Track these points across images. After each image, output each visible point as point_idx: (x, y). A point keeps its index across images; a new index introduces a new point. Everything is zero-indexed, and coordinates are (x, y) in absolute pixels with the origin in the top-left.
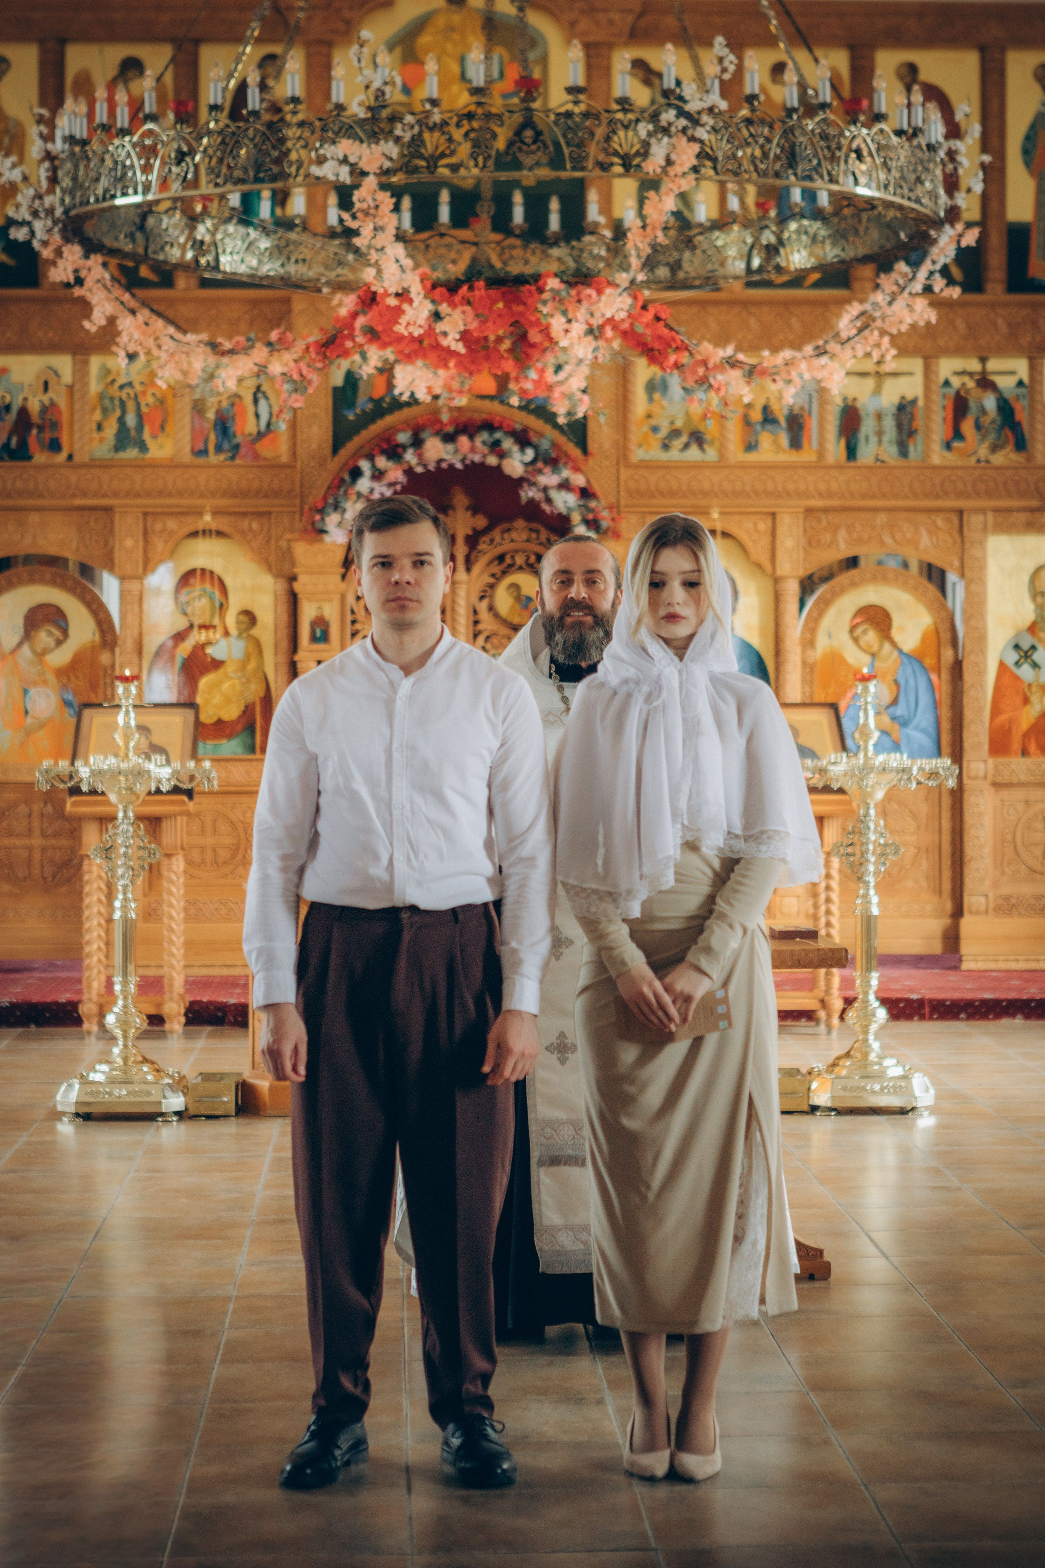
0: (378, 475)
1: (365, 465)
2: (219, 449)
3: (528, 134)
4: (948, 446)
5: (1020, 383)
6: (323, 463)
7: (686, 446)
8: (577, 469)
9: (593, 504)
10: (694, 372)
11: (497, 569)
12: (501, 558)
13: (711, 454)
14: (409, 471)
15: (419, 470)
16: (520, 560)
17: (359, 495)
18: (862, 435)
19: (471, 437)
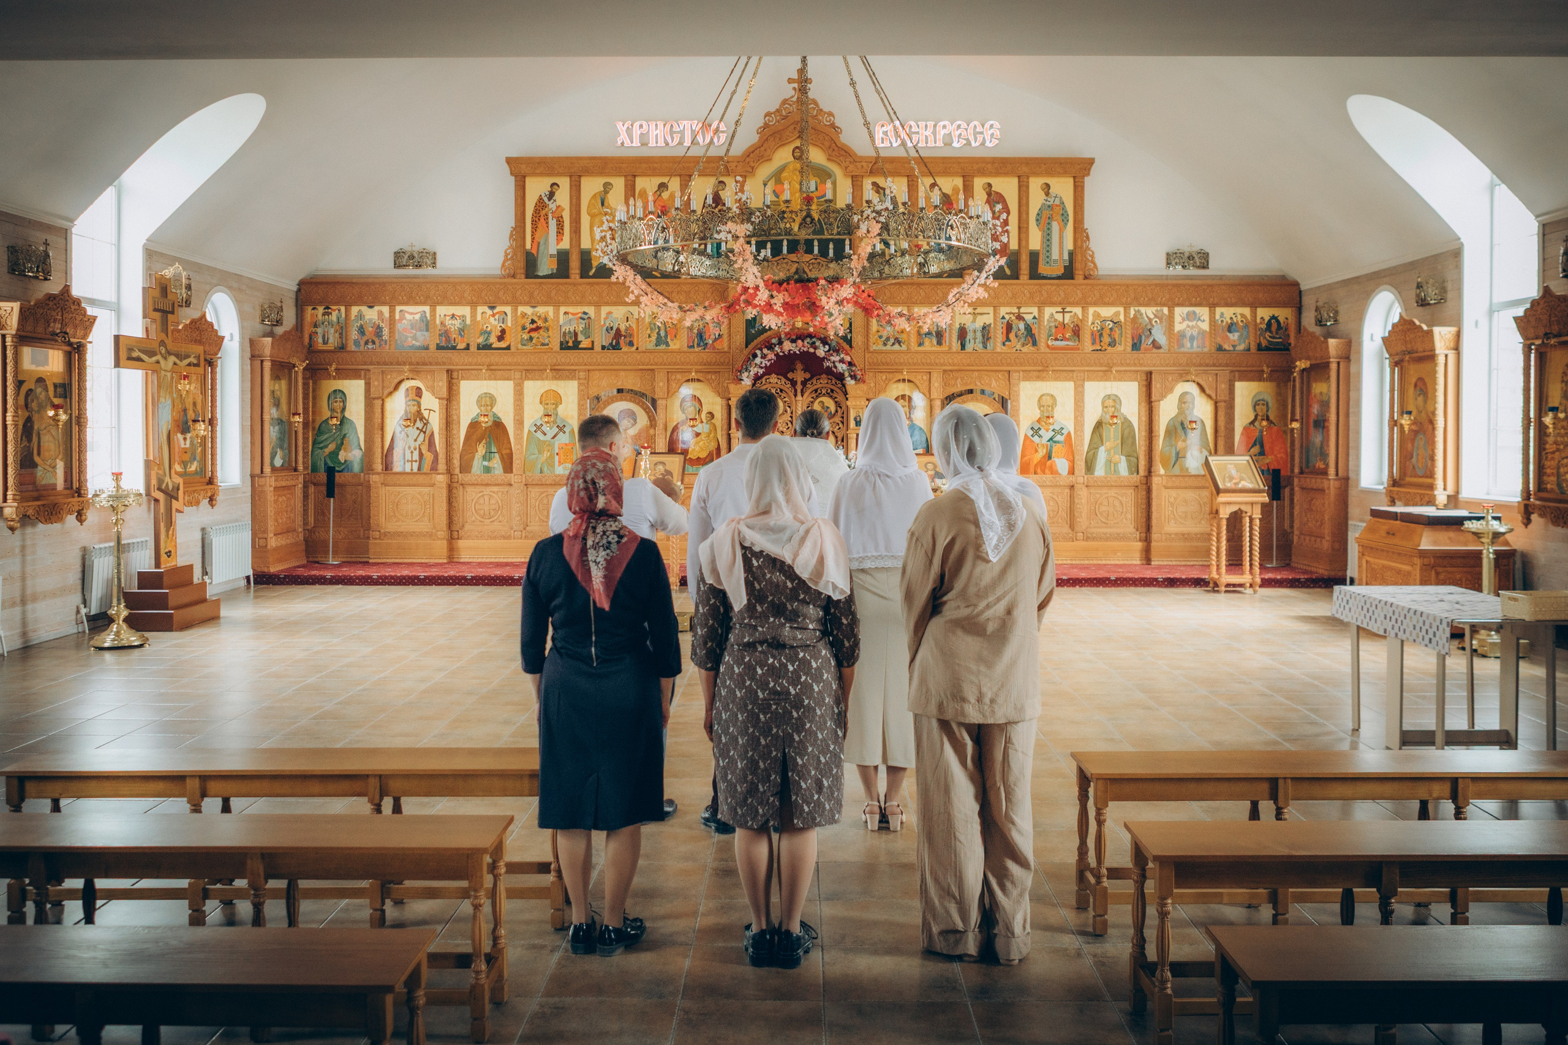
0: (764, 357)
1: (758, 352)
2: (699, 345)
3: (808, 219)
4: (1004, 344)
5: (1035, 318)
6: (741, 351)
7: (893, 344)
8: (847, 354)
9: (854, 368)
10: (885, 319)
11: (814, 395)
12: (816, 391)
13: (904, 347)
14: (777, 355)
15: (781, 354)
16: (824, 391)
17: (756, 364)
18: (967, 340)
19: (803, 341)
